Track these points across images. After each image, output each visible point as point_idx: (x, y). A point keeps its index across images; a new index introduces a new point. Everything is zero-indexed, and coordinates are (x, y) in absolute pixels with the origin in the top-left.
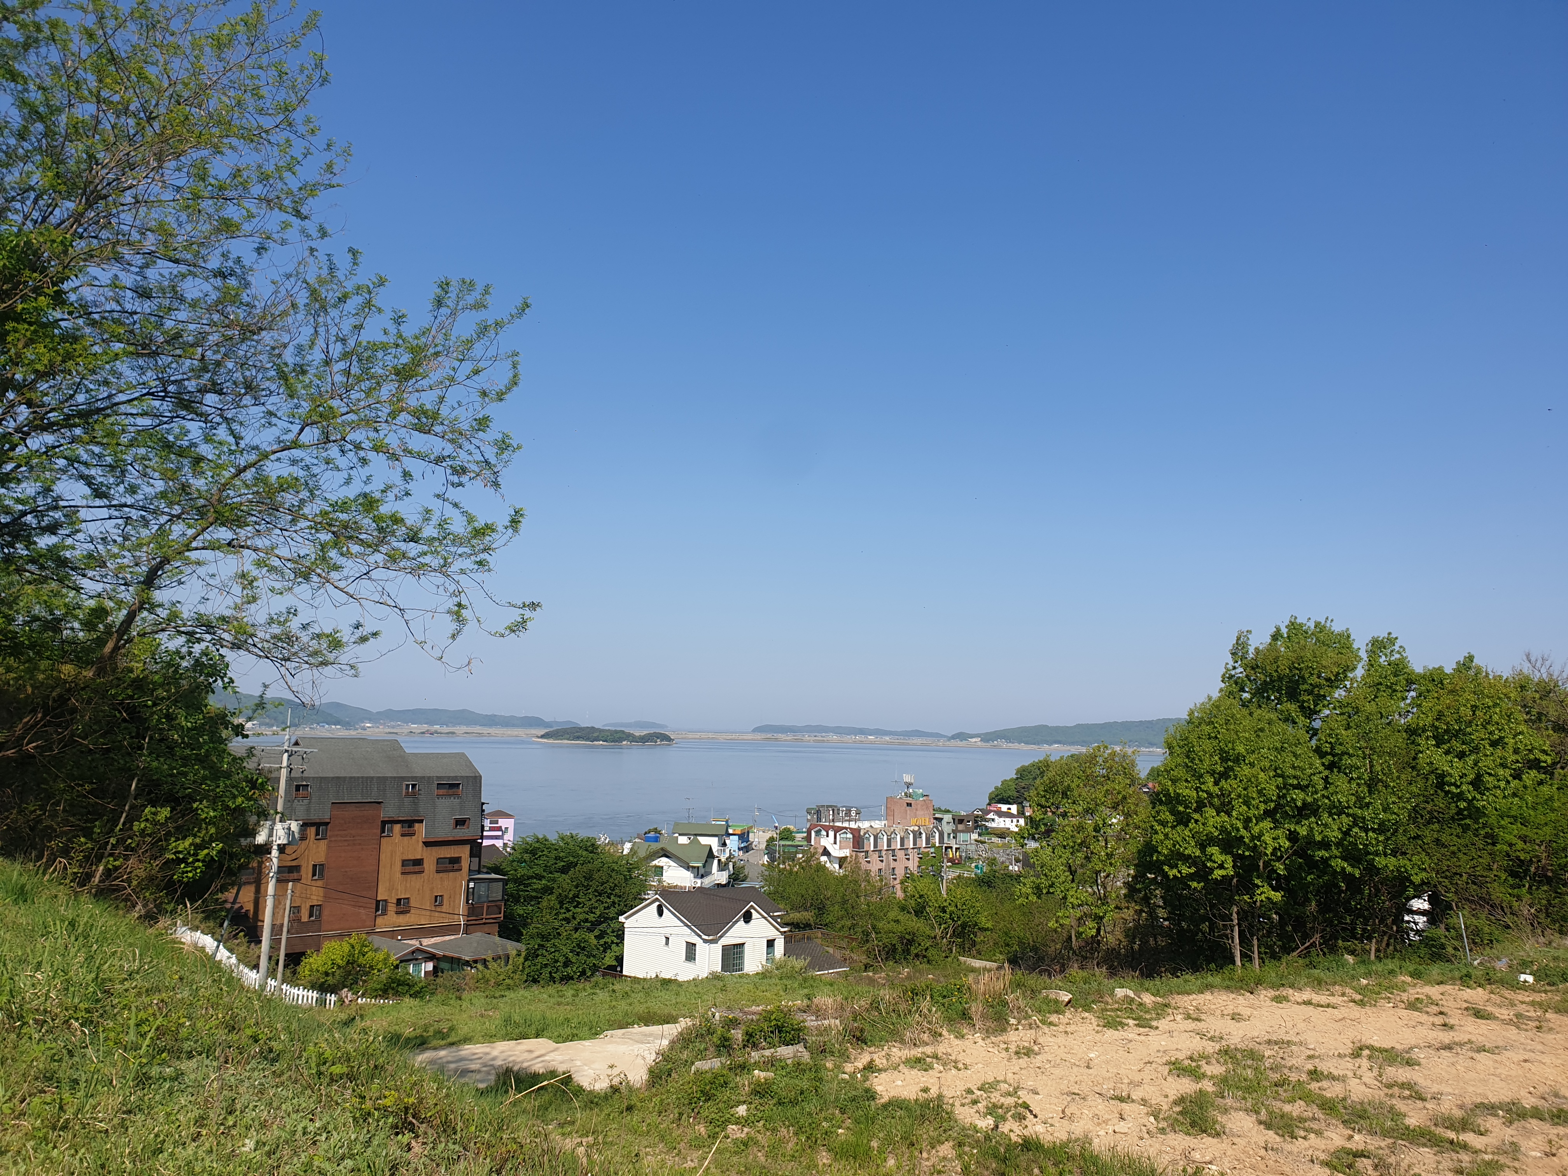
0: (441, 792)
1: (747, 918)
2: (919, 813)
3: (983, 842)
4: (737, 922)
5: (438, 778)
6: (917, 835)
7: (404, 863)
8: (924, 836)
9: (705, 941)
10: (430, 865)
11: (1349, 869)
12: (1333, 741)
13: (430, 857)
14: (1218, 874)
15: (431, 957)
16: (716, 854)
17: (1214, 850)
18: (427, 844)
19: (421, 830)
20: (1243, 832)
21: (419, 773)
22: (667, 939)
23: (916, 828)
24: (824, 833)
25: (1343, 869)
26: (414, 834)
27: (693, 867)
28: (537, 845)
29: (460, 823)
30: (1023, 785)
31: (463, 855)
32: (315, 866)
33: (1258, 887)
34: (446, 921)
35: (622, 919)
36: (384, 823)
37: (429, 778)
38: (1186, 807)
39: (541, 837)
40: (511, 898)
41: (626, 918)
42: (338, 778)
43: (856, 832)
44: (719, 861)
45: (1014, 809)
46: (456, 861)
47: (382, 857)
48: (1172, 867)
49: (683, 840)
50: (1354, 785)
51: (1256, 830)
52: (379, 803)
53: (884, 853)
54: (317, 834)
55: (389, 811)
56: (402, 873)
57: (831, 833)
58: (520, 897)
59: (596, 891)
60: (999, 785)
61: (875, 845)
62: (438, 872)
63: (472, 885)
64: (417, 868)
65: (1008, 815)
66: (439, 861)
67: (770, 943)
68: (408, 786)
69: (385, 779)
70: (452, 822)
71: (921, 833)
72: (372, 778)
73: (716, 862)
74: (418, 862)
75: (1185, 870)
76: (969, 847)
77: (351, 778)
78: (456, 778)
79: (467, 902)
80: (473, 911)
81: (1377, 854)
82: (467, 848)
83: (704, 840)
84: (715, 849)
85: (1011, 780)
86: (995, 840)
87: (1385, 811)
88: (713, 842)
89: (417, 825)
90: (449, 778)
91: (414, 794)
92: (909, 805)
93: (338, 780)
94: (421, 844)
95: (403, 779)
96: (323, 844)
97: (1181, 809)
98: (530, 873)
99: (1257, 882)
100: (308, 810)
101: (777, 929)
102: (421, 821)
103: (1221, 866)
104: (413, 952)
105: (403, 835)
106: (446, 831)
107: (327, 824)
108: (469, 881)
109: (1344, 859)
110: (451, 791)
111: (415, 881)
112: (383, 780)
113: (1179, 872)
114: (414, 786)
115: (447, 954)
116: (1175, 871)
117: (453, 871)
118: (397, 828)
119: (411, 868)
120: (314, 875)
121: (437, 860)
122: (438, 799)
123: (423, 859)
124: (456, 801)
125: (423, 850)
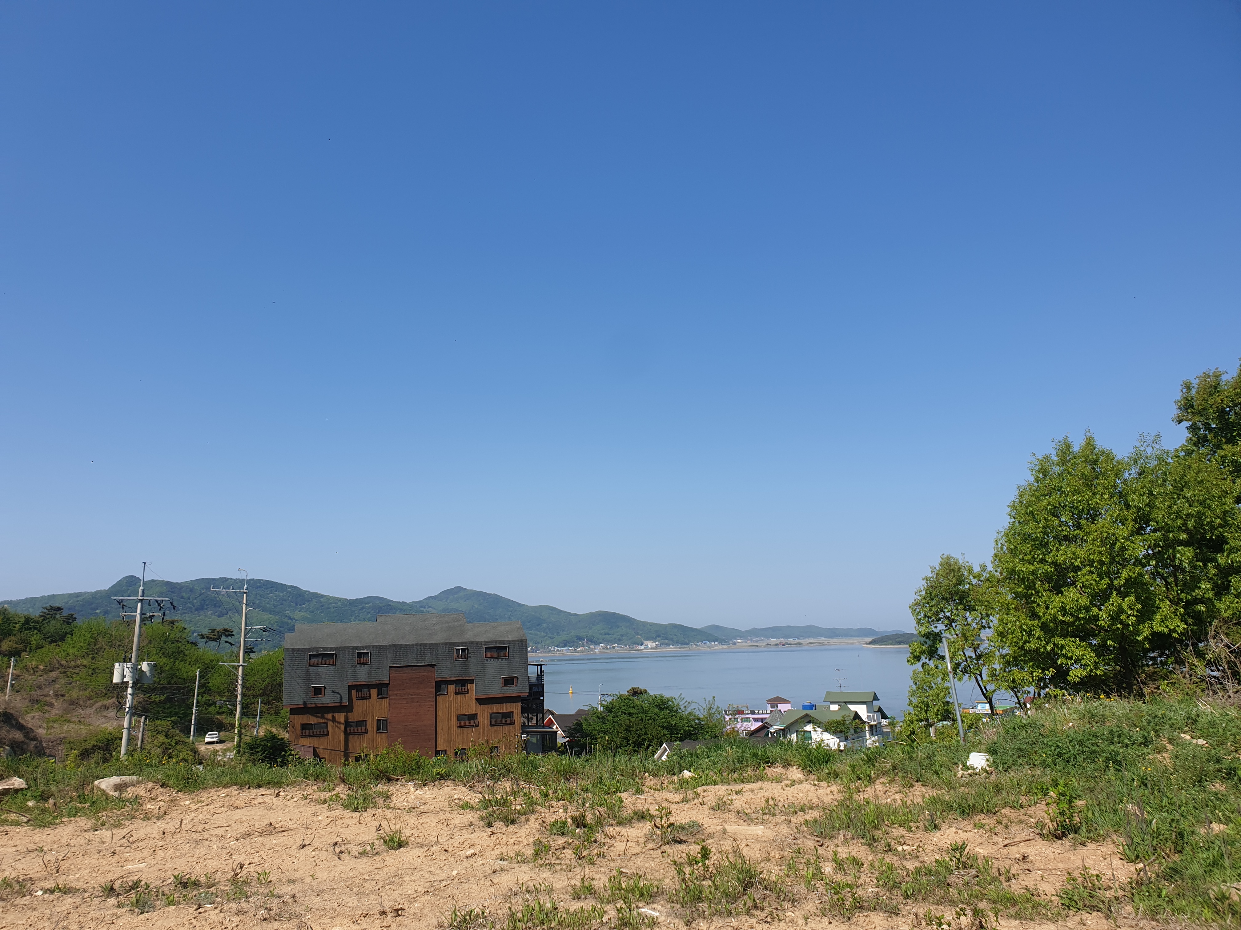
0: (489, 654)
5: (486, 642)
7: (460, 717)
10: (484, 719)
13: (484, 713)
16: (865, 720)
18: (481, 701)
19: (473, 688)
21: (468, 639)
26: (466, 693)
29: (508, 682)
31: (515, 711)
32: (379, 721)
36: (439, 683)
37: (478, 643)
44: (871, 726)
46: (509, 715)
47: (439, 713)
49: (834, 707)
52: (433, 666)
54: (379, 693)
55: (442, 673)
56: (459, 727)
62: (492, 725)
63: (525, 737)
64: (471, 722)
66: (492, 716)
68: (458, 650)
69: (437, 645)
70: (501, 681)
72: (426, 644)
73: (867, 727)
74: (473, 717)
77: (406, 645)
78: (503, 642)
82: (519, 704)
83: (852, 708)
84: (864, 715)
88: (862, 709)
89: (468, 684)
90: (496, 642)
91: (464, 658)
93: (395, 648)
94: (474, 701)
95: (454, 644)
96: (385, 702)
100: (369, 673)
102: (472, 681)
105: (457, 693)
106: (496, 689)
107: (387, 685)
108: (522, 734)
110: (498, 654)
111: (472, 734)
112: (435, 647)
114: (463, 650)
117: (506, 724)
118: (451, 688)
119: (466, 722)
120: (378, 728)
121: (491, 714)
122: (487, 660)
123: (476, 714)
124: (505, 662)
125: (476, 706)
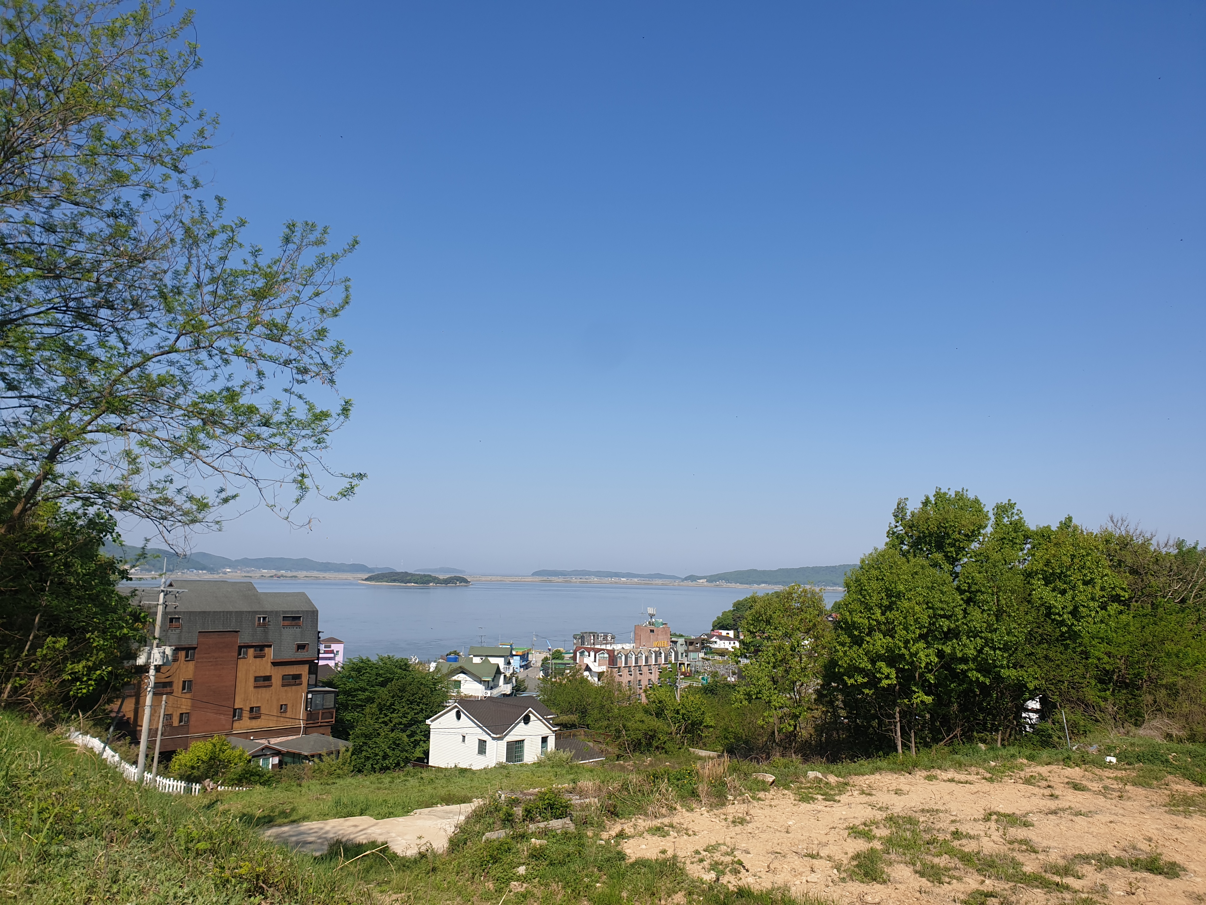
0: (286, 623)
1: (527, 720)
2: (660, 637)
3: (708, 660)
4: (518, 723)
5: (284, 612)
6: (658, 654)
7: (257, 679)
8: (663, 655)
9: (494, 739)
10: (277, 681)
11: (982, 679)
12: (970, 581)
13: (277, 674)
14: (885, 683)
15: (277, 753)
16: (502, 671)
17: (882, 664)
18: (274, 664)
19: (270, 653)
20: (903, 651)
21: (268, 608)
22: (464, 737)
23: (657, 649)
24: (586, 653)
25: (978, 678)
26: (264, 656)
27: (485, 681)
28: (361, 665)
29: (301, 647)
30: (738, 615)
31: (303, 673)
32: (184, 682)
33: (915, 692)
34: (289, 724)
35: (428, 722)
36: (240, 647)
37: (277, 612)
38: (860, 633)
39: (364, 658)
40: (341, 707)
41: (432, 721)
42: (204, 612)
43: (611, 653)
44: (505, 676)
45: (731, 634)
46: (297, 677)
47: (239, 674)
48: (850, 678)
49: (477, 660)
50: (985, 615)
51: (913, 649)
52: (237, 632)
53: (632, 668)
54: (187, 656)
55: (245, 638)
56: (255, 687)
57: (592, 654)
58: (348, 705)
59: (408, 700)
60: (720, 615)
61: (626, 663)
62: (283, 686)
63: (310, 696)
64: (267, 683)
65: (727, 638)
66: (284, 677)
67: (544, 740)
68: (259, 618)
69: (242, 613)
70: (295, 647)
71: (661, 653)
72: (231, 612)
73: (502, 677)
74: (268, 678)
75: (860, 680)
76: (697, 663)
77: (214, 612)
78: (298, 612)
79: (306, 709)
80: (311, 716)
81: (1002, 667)
82: (307, 667)
83: (493, 660)
84: (502, 667)
85: (729, 611)
86: (717, 657)
87: (1008, 634)
88: (501, 662)
89: (266, 649)
90: (292, 612)
91: (264, 625)
92: (652, 631)
93: (204, 614)
94: (270, 664)
95: (256, 613)
96: (191, 665)
97: (856, 633)
98: (357, 686)
99: (914, 688)
100: (180, 638)
101: (550, 729)
102: (270, 646)
103: (887, 677)
104: (263, 749)
105: (255, 657)
106: (290, 654)
107: (194, 648)
108: (307, 693)
109: (978, 671)
110: (294, 623)
111: (265, 693)
112: (240, 614)
113: (856, 681)
114: (264, 618)
115: (290, 750)
116: (852, 681)
117: (295, 685)
118: (251, 651)
119: (261, 683)
120: (184, 689)
122: (284, 628)
123: (271, 676)
124: (298, 630)
125: (271, 669)
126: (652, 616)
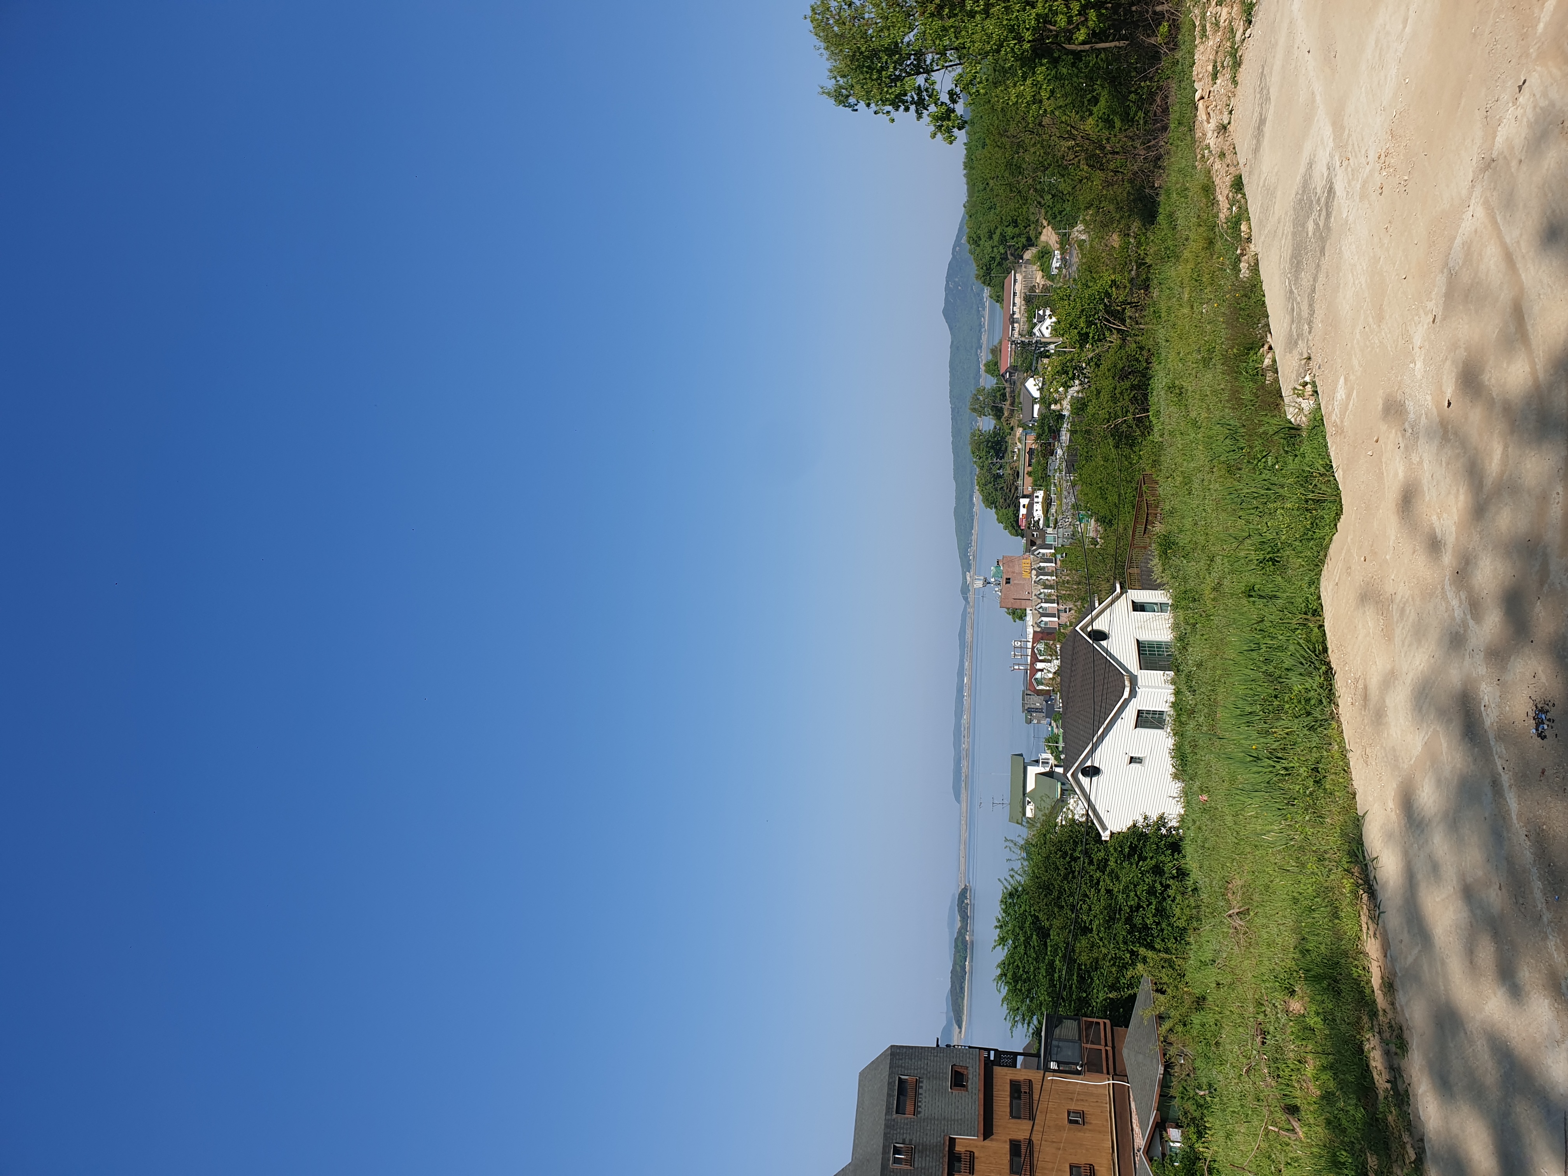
0: (909, 1107)
1: (1101, 636)
2: (1017, 569)
3: (1056, 522)
4: (1107, 651)
5: (888, 1111)
6: (1041, 571)
8: (1042, 564)
9: (1133, 694)
10: (1020, 1130)
13: (1009, 1129)
15: (1160, 1127)
16: (1048, 769)
18: (988, 1132)
19: (966, 1141)
21: (878, 1142)
22: (1132, 760)
23: (1034, 572)
24: (1039, 675)
26: (972, 1155)
28: (1009, 975)
29: (958, 1080)
31: (1008, 1078)
34: (1108, 1107)
35: (1105, 836)
37: (886, 1126)
39: (999, 971)
40: (1081, 1008)
43: (1038, 636)
45: (1024, 501)
46: (1016, 1088)
53: (1061, 607)
57: (1040, 666)
58: (1079, 999)
61: (1053, 616)
62: (1032, 1117)
63: (1053, 1065)
64: (1025, 1151)
65: (1030, 507)
66: (1015, 1115)
67: (1138, 607)
68: (896, 1161)
70: (956, 1092)
71: (1040, 568)
74: (1015, 1148)
76: (1060, 535)
78: (890, 1086)
79: (1078, 1073)
80: (1093, 1066)
82: (998, 1070)
84: (1041, 769)
86: (1053, 510)
88: (1033, 771)
89: (958, 1148)
90: (889, 1095)
91: (911, 1151)
92: (1008, 581)
94: (987, 1143)
95: (884, 1167)
98: (1045, 982)
101: (1118, 597)
102: (952, 1141)
104: (1151, 1160)
106: (970, 1102)
108: (1049, 1070)
110: (911, 1093)
111: (1045, 1155)
114: (897, 1151)
115: (1155, 1104)
117: (1031, 1093)
119: (1024, 1161)
121: (1013, 1117)
122: (920, 1112)
123: (1011, 1141)
124: (925, 1084)
125: (997, 1140)
126: (986, 582)
